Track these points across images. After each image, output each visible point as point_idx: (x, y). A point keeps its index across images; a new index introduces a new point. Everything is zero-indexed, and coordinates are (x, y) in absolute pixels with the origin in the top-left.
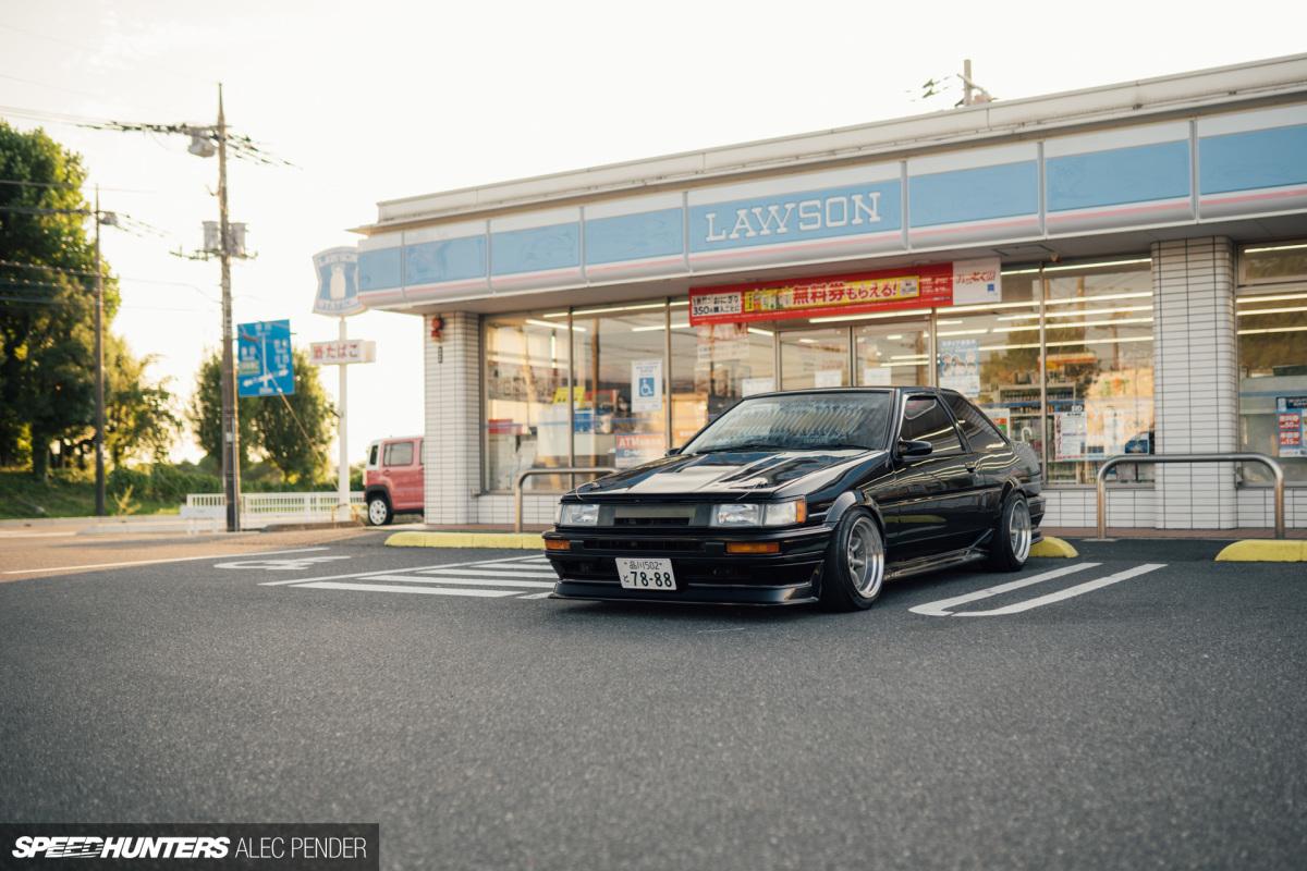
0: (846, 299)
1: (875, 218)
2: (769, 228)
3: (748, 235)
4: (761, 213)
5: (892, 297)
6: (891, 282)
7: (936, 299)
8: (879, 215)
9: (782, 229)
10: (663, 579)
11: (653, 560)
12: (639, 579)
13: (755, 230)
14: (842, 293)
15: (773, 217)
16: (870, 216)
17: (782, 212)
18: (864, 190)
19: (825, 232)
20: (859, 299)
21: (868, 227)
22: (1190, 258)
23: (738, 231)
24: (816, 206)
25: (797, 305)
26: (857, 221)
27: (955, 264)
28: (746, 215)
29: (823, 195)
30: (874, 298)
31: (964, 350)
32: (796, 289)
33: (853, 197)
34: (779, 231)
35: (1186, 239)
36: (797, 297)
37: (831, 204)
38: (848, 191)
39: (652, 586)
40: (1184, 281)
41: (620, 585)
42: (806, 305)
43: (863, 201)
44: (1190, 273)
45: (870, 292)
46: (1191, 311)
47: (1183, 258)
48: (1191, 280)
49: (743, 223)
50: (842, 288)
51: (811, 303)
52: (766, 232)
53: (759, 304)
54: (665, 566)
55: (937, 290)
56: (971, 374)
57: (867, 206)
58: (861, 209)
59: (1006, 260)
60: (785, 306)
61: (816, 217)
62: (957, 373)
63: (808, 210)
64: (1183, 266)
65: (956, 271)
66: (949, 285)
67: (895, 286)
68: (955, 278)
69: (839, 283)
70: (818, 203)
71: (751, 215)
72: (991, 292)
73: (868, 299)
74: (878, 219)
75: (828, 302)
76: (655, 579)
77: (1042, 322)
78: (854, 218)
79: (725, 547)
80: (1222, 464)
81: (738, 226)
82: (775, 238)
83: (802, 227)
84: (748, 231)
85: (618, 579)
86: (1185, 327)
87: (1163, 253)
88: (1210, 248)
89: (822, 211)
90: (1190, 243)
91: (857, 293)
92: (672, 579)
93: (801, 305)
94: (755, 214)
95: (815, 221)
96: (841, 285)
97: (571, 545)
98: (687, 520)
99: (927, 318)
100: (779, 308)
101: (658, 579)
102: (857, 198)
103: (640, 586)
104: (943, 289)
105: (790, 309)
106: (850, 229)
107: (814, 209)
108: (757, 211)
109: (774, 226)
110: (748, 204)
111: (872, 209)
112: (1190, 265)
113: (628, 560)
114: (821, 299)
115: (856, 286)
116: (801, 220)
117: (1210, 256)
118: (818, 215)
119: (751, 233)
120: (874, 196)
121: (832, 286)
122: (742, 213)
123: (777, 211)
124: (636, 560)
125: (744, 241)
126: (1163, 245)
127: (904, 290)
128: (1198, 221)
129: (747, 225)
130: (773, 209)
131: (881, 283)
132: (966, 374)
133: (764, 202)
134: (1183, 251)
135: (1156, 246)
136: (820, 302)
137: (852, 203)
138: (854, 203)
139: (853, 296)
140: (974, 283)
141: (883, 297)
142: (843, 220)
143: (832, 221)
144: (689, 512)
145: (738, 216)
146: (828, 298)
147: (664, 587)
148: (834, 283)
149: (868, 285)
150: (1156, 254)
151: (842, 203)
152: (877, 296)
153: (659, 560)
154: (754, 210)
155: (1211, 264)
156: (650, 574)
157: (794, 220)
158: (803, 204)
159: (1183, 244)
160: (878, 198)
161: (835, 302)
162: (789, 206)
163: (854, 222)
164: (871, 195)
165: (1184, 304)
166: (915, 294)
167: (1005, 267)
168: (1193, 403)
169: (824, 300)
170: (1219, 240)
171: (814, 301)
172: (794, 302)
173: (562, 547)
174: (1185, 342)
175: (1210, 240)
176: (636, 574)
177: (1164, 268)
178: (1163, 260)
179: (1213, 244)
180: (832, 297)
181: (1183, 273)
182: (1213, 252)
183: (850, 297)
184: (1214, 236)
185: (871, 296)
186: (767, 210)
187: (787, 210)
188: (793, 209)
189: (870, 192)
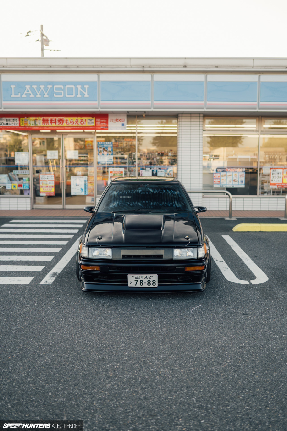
0: (65, 124)
1: (86, 95)
2: (40, 94)
3: (30, 96)
4: (36, 88)
5: (84, 125)
6: (84, 119)
7: (102, 127)
8: (88, 95)
9: (46, 96)
10: (151, 283)
11: (148, 275)
12: (139, 282)
13: (34, 95)
14: (63, 122)
15: (42, 90)
16: (84, 95)
17: (46, 89)
18: (82, 84)
19: (64, 99)
20: (70, 125)
21: (83, 99)
22: (192, 120)
23: (26, 94)
24: (61, 88)
25: (44, 125)
26: (79, 96)
27: (109, 115)
28: (30, 88)
29: (65, 84)
30: (77, 125)
31: (107, 146)
32: (43, 119)
33: (77, 86)
34: (45, 96)
36: (43, 122)
37: (68, 88)
38: (76, 84)
39: (145, 285)
40: (190, 128)
41: (127, 285)
42: (47, 125)
43: (81, 88)
44: (192, 125)
45: (75, 122)
46: (192, 139)
47: (190, 120)
48: (192, 128)
49: (28, 91)
50: (63, 120)
52: (38, 96)
53: (27, 124)
54: (155, 277)
55: (102, 124)
56: (110, 155)
57: (84, 91)
58: (80, 91)
59: (128, 115)
60: (38, 125)
61: (61, 93)
62: (104, 154)
63: (57, 89)
64: (190, 123)
65: (110, 118)
66: (107, 122)
67: (85, 121)
68: (109, 120)
70: (62, 87)
71: (31, 88)
72: (123, 126)
74: (88, 96)
76: (147, 283)
78: (77, 94)
79: (184, 269)
81: (26, 92)
82: (43, 99)
83: (55, 96)
84: (30, 94)
85: (127, 282)
86: (189, 144)
87: (183, 118)
88: (199, 118)
89: (64, 90)
90: (192, 115)
91: (69, 122)
92: (157, 283)
93: (46, 125)
94: (34, 88)
95: (60, 94)
96: (63, 118)
97: (100, 268)
98: (162, 256)
99: (93, 133)
100: (36, 125)
101: (149, 283)
102: (79, 87)
103: (138, 285)
104: (105, 124)
105: (41, 126)
106: (75, 99)
108: (35, 87)
109: (42, 94)
110: (31, 84)
112: (192, 123)
113: (135, 276)
114: (54, 123)
115: (69, 119)
116: (55, 93)
117: (199, 120)
118: (62, 91)
119: (32, 96)
120: (86, 87)
122: (28, 87)
123: (44, 88)
124: (139, 275)
125: (28, 99)
126: (183, 115)
127: (89, 123)
128: (205, 110)
129: (30, 92)
130: (42, 87)
131: (79, 120)
133: (38, 84)
134: (190, 118)
135: (181, 115)
136: (54, 125)
137: (77, 89)
138: (78, 88)
140: (117, 122)
141: (80, 125)
142: (73, 95)
143: (68, 95)
144: (162, 252)
145: (26, 88)
147: (151, 286)
148: (60, 118)
149: (74, 119)
150: (181, 118)
151: (73, 88)
153: (151, 275)
154: (33, 86)
155: (199, 123)
156: (145, 281)
157: (52, 92)
158: (55, 87)
159: (190, 115)
160: (88, 88)
161: (60, 125)
162: (50, 87)
163: (78, 96)
164: (85, 86)
165: (190, 136)
166: (94, 124)
168: (192, 170)
169: (56, 124)
170: (202, 115)
171: (51, 124)
172: (43, 124)
173: (95, 269)
174: (190, 149)
175: (199, 115)
176: (137, 281)
177: (183, 123)
178: (183, 120)
179: (200, 116)
180: (59, 123)
181: (190, 125)
182: (200, 119)
183: (67, 124)
184: (200, 114)
185: (75, 124)
186: (39, 87)
187: (48, 88)
188: (51, 88)
189: (84, 85)
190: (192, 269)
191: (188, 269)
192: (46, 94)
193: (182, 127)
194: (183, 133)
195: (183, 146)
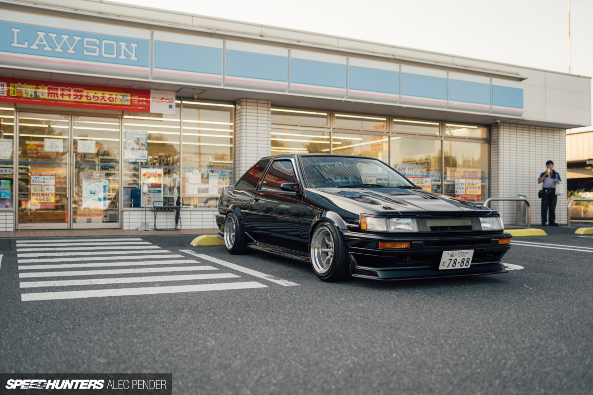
0: (84, 99)
1: (133, 58)
2: (61, 48)
3: (45, 49)
4: (55, 38)
5: (114, 103)
6: (114, 95)
7: (140, 108)
8: (136, 57)
9: (71, 51)
10: (465, 262)
11: (465, 251)
12: (452, 263)
13: (51, 47)
14: (82, 96)
15: (65, 41)
16: (131, 56)
17: (71, 40)
18: (129, 41)
19: (100, 59)
20: (93, 101)
21: (128, 62)
22: (259, 108)
23: (37, 45)
24: (96, 42)
25: (50, 98)
26: (122, 57)
27: (151, 91)
28: (44, 36)
29: (101, 37)
30: (103, 101)
31: (138, 137)
32: (49, 89)
33: (121, 43)
34: (69, 51)
35: (257, 100)
36: (49, 93)
37: (106, 44)
38: (118, 39)
39: (458, 266)
40: (256, 118)
41: (438, 268)
42: (56, 98)
43: (127, 46)
44: (259, 115)
45: (100, 98)
46: (259, 132)
47: (256, 108)
48: (259, 118)
49: (41, 40)
50: (81, 93)
51: (60, 98)
52: (58, 50)
53: (21, 93)
54: (469, 254)
55: (141, 103)
56: (143, 150)
58: (125, 51)
59: (180, 94)
60: (41, 96)
61: (96, 49)
62: (135, 148)
63: (88, 43)
64: (256, 111)
65: (152, 95)
66: (148, 102)
67: (116, 98)
68: (151, 99)
69: (80, 89)
70: (97, 41)
71: (47, 38)
72: (171, 109)
73: (99, 101)
74: (135, 59)
75: (72, 99)
76: (461, 262)
77: (181, 129)
78: (120, 55)
79: (498, 241)
81: (37, 42)
82: (65, 55)
83: (85, 52)
84: (45, 46)
85: (439, 264)
87: (248, 104)
88: (267, 105)
89: (100, 46)
90: (259, 101)
91: (92, 97)
92: (470, 262)
93: (53, 98)
94: (51, 37)
95: (94, 51)
96: (82, 91)
97: (411, 245)
98: (471, 227)
99: (119, 117)
100: (36, 97)
102: (123, 45)
103: (450, 267)
104: (145, 103)
105: (45, 99)
106: (116, 61)
107: (94, 44)
108: (53, 36)
109: (65, 48)
110: (48, 30)
111: (132, 52)
112: (259, 111)
113: (451, 252)
114: (68, 97)
115: (91, 94)
116: (86, 49)
117: (266, 109)
119: (48, 48)
120: (134, 45)
121: (75, 90)
122: (42, 34)
123: (68, 39)
124: (455, 252)
126: (248, 100)
127: (121, 100)
128: (287, 93)
129: (45, 43)
130: (65, 37)
131: (107, 95)
132: (140, 149)
133: (60, 32)
134: (256, 104)
136: (66, 98)
137: (119, 47)
138: (121, 46)
139: (89, 98)
140: (162, 103)
141: (108, 102)
142: (113, 54)
143: (105, 53)
145: (38, 36)
146: (72, 97)
147: (464, 267)
148: (77, 89)
149: (99, 94)
150: (244, 103)
151: (113, 45)
152: (104, 100)
153: (468, 251)
154: (51, 35)
155: (266, 112)
156: (459, 259)
157: (79, 48)
158: (86, 39)
159: (256, 101)
160: (136, 48)
161: (77, 100)
162: (77, 38)
163: (120, 57)
164: (132, 45)
165: (256, 128)
166: (129, 103)
167: (178, 98)
169: (70, 98)
170: (270, 102)
171: (63, 97)
172: (48, 96)
173: (404, 246)
174: (256, 145)
175: (266, 102)
176: (451, 260)
177: (248, 111)
178: (248, 107)
179: (268, 104)
180: (75, 97)
181: (256, 115)
182: (268, 107)
183: (87, 99)
184: (268, 101)
185: (101, 100)
186: (61, 37)
187: (75, 40)
188: (79, 40)
189: (131, 43)
192: (71, 48)
193: (246, 115)
194: (248, 124)
195: (248, 141)
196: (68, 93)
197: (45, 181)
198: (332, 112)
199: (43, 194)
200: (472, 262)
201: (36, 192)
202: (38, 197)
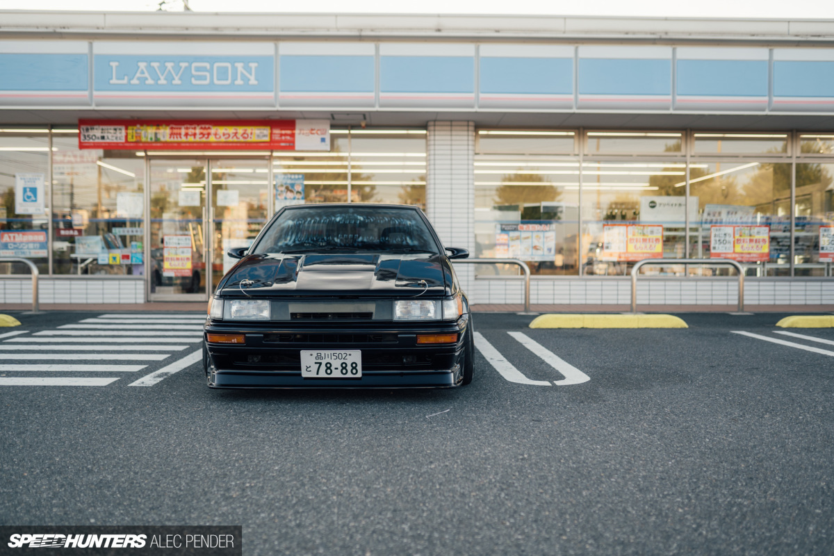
0: (212, 139)
1: (253, 81)
2: (165, 79)
3: (147, 82)
4: (158, 67)
5: (249, 140)
6: (249, 129)
7: (283, 144)
8: (256, 79)
9: (177, 81)
10: (349, 368)
11: (343, 352)
12: (323, 368)
13: (153, 79)
14: (209, 134)
15: (169, 71)
16: (249, 80)
17: (177, 68)
18: (246, 60)
19: (211, 87)
20: (223, 139)
21: (247, 87)
22: (454, 133)
23: (138, 79)
25: (172, 140)
26: (239, 82)
27: (297, 121)
28: (146, 67)
29: (212, 59)
30: (235, 140)
31: (293, 182)
32: (172, 128)
33: (236, 64)
34: (174, 82)
35: (451, 121)
36: (171, 134)
37: (218, 68)
38: (233, 60)
39: (337, 374)
40: (449, 147)
41: (300, 374)
42: (179, 140)
43: (244, 68)
44: (453, 143)
45: (232, 135)
46: (454, 167)
47: (449, 133)
48: (454, 147)
49: (143, 72)
50: (209, 131)
51: (184, 139)
52: (162, 81)
53: (140, 137)
54: (355, 356)
55: (283, 138)
58: (242, 74)
59: (334, 122)
60: (162, 139)
61: (206, 76)
62: (288, 197)
63: (198, 69)
64: (449, 138)
65: (298, 126)
66: (293, 135)
67: (251, 134)
68: (297, 132)
69: (207, 126)
70: (207, 65)
71: (149, 68)
72: (323, 143)
73: (230, 140)
74: (256, 82)
75: (197, 139)
76: (340, 368)
77: (349, 167)
78: (236, 79)
79: (416, 339)
80: (470, 265)
81: (138, 75)
82: (170, 87)
83: (194, 81)
84: (146, 79)
85: (299, 368)
86: (449, 177)
87: (437, 128)
88: (466, 128)
89: (211, 71)
90: (454, 123)
91: (222, 135)
92: (359, 368)
93: (176, 140)
94: (153, 67)
95: (204, 78)
96: (209, 128)
97: (247, 339)
98: (370, 315)
99: (267, 158)
100: (157, 140)
101: (345, 368)
102: (239, 66)
103: (322, 374)
104: (288, 138)
105: (166, 142)
106: (232, 88)
107: (204, 69)
108: (155, 65)
109: (170, 78)
110: (148, 59)
111: (251, 74)
112: (454, 138)
113: (315, 352)
114: (193, 137)
115: (221, 130)
116: (193, 76)
117: (466, 133)
118: (208, 74)
119: (150, 81)
120: (253, 65)
121: (201, 128)
122: (142, 65)
123: (173, 67)
124: (323, 352)
125: (143, 86)
126: (437, 123)
127: (258, 136)
128: (476, 109)
129: (146, 75)
130: (169, 65)
131: (240, 130)
132: (294, 198)
133: (163, 59)
134: (449, 128)
135: (432, 123)
136: (191, 139)
137: (235, 69)
138: (237, 68)
139: (218, 136)
140: (311, 136)
141: (242, 139)
142: (227, 79)
143: (218, 80)
144: (370, 307)
145: (138, 67)
146: (198, 137)
147: (349, 375)
148: (203, 126)
149: (231, 130)
150: (432, 128)
151: (227, 68)
152: (237, 138)
153: (348, 352)
154: (153, 64)
155: (466, 138)
156: (336, 364)
157: (187, 75)
158: (194, 65)
159: (449, 123)
160: (256, 68)
161: (204, 140)
162: (183, 65)
163: (236, 82)
164: (251, 64)
165: (449, 162)
166: (267, 139)
167: (333, 127)
168: (453, 225)
169: (195, 137)
170: (471, 123)
171: (187, 138)
172: (170, 137)
173: (234, 341)
174: (449, 186)
175: (466, 123)
176: (320, 364)
177: (437, 138)
178: (437, 133)
179: (468, 126)
180: (201, 136)
181: (449, 142)
182: (468, 130)
183: (216, 138)
184: (468, 121)
185: (233, 138)
186: (164, 66)
187: (181, 67)
188: (186, 68)
189: (249, 62)
190: (432, 340)
191: (423, 340)
192: (177, 78)
193: (435, 145)
194: (437, 157)
195: (437, 182)
196: (193, 131)
197: (180, 242)
198: (581, 130)
199: (178, 259)
200: (363, 369)
201: (170, 257)
202: (173, 263)
